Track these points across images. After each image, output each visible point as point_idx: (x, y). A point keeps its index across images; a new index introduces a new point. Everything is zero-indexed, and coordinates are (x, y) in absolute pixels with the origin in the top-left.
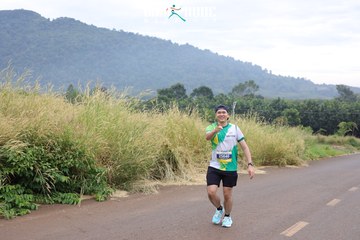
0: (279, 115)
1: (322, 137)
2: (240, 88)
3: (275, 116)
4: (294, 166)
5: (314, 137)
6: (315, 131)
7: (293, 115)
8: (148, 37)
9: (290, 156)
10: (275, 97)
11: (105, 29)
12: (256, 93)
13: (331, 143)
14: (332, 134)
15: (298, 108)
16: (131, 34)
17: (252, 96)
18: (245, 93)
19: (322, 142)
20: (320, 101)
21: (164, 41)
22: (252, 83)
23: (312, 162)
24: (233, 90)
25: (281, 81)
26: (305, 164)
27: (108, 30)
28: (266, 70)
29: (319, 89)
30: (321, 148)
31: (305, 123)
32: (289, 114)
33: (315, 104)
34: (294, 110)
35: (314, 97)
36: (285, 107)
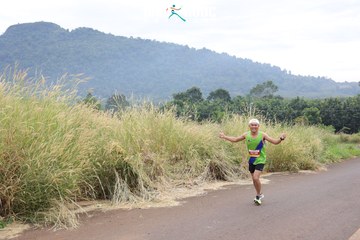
0: (299, 115)
1: (345, 135)
2: (258, 89)
3: (294, 116)
4: (309, 171)
5: (337, 136)
6: (338, 130)
7: (313, 114)
8: (164, 43)
9: (303, 159)
10: (295, 97)
11: (122, 37)
12: (275, 94)
13: (356, 142)
14: (356, 132)
15: (319, 107)
16: (148, 41)
17: (271, 97)
18: (263, 95)
19: (345, 141)
20: (342, 99)
21: (181, 46)
22: (270, 83)
23: (333, 163)
24: (252, 92)
25: (300, 81)
26: (323, 168)
27: (126, 38)
28: (285, 71)
29: (341, 87)
30: (343, 148)
31: (326, 122)
32: (309, 113)
33: (336, 101)
34: (315, 109)
35: (335, 96)
36: (305, 106)
